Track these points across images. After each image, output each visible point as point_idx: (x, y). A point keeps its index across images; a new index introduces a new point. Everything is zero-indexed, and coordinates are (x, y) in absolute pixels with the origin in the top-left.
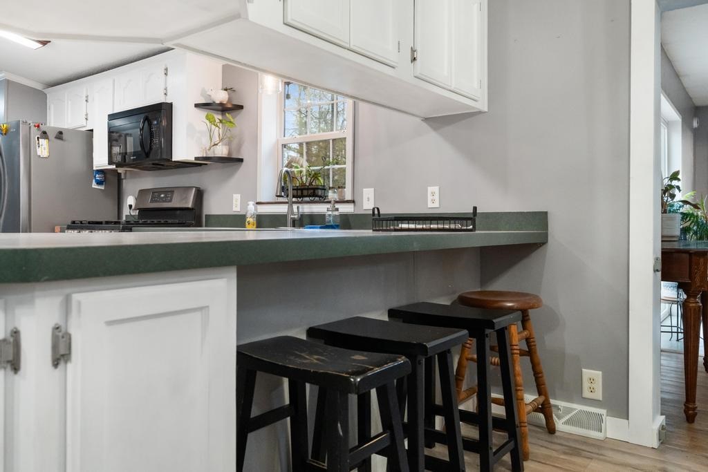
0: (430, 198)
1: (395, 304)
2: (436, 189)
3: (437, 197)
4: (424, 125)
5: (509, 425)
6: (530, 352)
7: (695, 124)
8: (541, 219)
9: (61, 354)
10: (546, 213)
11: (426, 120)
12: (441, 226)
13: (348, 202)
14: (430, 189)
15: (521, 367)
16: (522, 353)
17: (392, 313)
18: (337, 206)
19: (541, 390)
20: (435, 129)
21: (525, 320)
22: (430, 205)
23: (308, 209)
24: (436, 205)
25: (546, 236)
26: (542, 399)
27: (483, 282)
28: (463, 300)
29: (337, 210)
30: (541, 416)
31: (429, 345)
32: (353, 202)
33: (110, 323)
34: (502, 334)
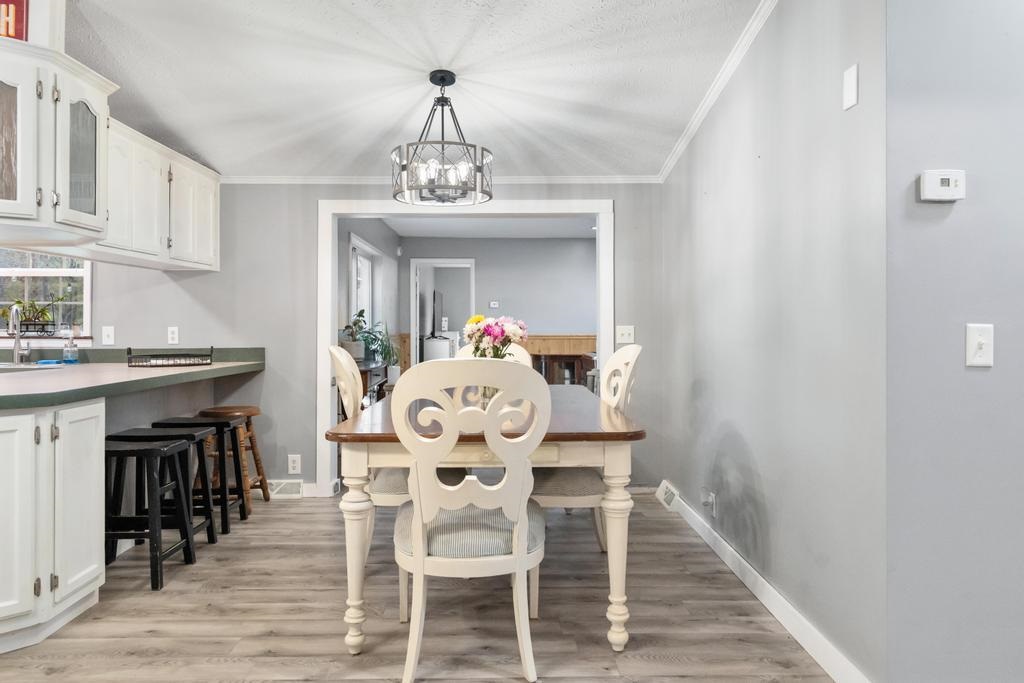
0: (170, 336)
1: (156, 420)
2: (176, 329)
3: (176, 336)
4: (165, 275)
5: (239, 490)
6: (252, 447)
7: (399, 253)
8: (260, 353)
9: (54, 437)
10: (263, 349)
11: (166, 272)
12: (188, 362)
13: (85, 338)
14: (170, 329)
15: (246, 457)
16: (247, 449)
17: (155, 425)
18: (75, 342)
19: (259, 471)
20: (175, 280)
21: (248, 424)
22: (170, 342)
23: (36, 344)
24: (176, 342)
25: (264, 364)
26: (261, 477)
27: (217, 400)
28: (203, 414)
29: (76, 346)
30: (260, 491)
31: (196, 434)
32: (91, 338)
33: (70, 423)
34: (234, 432)
